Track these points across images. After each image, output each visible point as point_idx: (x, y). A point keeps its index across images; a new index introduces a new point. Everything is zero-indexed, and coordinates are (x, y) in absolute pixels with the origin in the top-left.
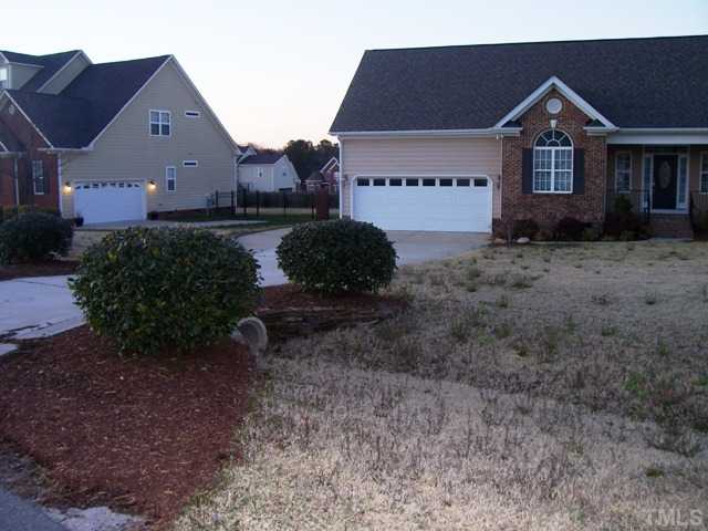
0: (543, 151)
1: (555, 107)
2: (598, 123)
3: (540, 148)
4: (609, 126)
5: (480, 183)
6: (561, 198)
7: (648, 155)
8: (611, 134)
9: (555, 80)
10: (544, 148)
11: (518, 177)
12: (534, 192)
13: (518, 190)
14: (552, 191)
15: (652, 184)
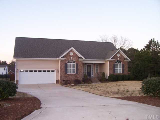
0: (69, 64)
1: (71, 54)
2: (81, 58)
3: (68, 63)
4: (84, 58)
5: (53, 71)
6: (73, 75)
7: (86, 65)
8: (84, 60)
9: (72, 48)
10: (69, 63)
11: (64, 70)
12: (67, 73)
13: (64, 73)
14: (71, 73)
15: (86, 71)
